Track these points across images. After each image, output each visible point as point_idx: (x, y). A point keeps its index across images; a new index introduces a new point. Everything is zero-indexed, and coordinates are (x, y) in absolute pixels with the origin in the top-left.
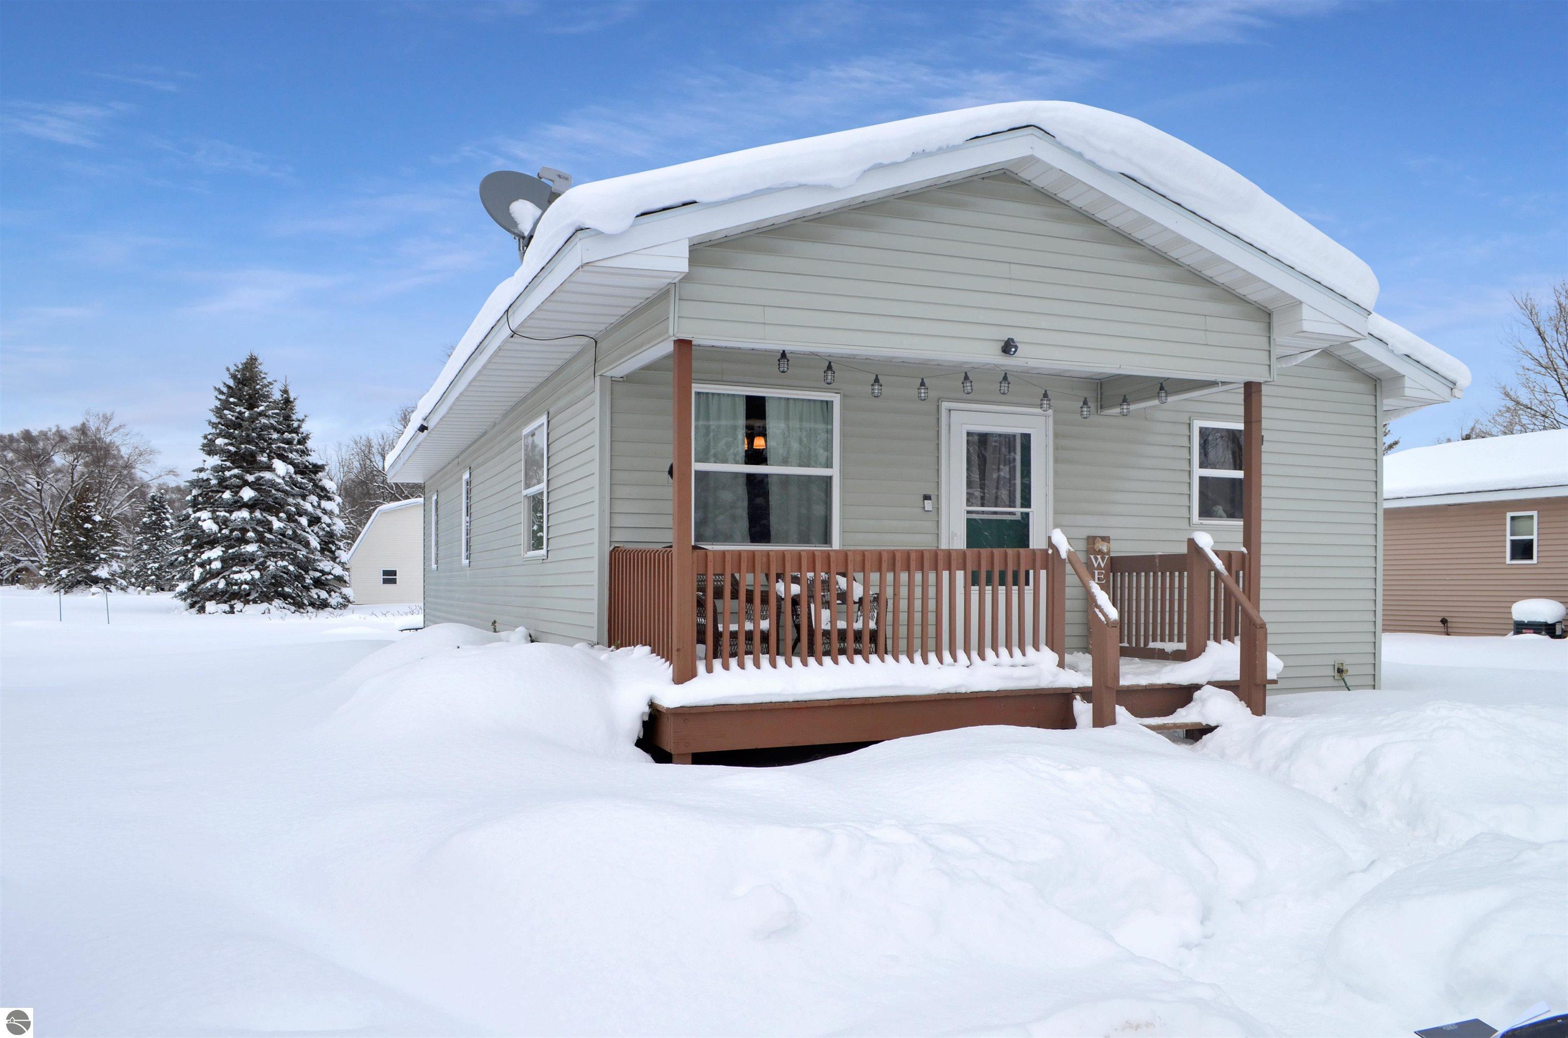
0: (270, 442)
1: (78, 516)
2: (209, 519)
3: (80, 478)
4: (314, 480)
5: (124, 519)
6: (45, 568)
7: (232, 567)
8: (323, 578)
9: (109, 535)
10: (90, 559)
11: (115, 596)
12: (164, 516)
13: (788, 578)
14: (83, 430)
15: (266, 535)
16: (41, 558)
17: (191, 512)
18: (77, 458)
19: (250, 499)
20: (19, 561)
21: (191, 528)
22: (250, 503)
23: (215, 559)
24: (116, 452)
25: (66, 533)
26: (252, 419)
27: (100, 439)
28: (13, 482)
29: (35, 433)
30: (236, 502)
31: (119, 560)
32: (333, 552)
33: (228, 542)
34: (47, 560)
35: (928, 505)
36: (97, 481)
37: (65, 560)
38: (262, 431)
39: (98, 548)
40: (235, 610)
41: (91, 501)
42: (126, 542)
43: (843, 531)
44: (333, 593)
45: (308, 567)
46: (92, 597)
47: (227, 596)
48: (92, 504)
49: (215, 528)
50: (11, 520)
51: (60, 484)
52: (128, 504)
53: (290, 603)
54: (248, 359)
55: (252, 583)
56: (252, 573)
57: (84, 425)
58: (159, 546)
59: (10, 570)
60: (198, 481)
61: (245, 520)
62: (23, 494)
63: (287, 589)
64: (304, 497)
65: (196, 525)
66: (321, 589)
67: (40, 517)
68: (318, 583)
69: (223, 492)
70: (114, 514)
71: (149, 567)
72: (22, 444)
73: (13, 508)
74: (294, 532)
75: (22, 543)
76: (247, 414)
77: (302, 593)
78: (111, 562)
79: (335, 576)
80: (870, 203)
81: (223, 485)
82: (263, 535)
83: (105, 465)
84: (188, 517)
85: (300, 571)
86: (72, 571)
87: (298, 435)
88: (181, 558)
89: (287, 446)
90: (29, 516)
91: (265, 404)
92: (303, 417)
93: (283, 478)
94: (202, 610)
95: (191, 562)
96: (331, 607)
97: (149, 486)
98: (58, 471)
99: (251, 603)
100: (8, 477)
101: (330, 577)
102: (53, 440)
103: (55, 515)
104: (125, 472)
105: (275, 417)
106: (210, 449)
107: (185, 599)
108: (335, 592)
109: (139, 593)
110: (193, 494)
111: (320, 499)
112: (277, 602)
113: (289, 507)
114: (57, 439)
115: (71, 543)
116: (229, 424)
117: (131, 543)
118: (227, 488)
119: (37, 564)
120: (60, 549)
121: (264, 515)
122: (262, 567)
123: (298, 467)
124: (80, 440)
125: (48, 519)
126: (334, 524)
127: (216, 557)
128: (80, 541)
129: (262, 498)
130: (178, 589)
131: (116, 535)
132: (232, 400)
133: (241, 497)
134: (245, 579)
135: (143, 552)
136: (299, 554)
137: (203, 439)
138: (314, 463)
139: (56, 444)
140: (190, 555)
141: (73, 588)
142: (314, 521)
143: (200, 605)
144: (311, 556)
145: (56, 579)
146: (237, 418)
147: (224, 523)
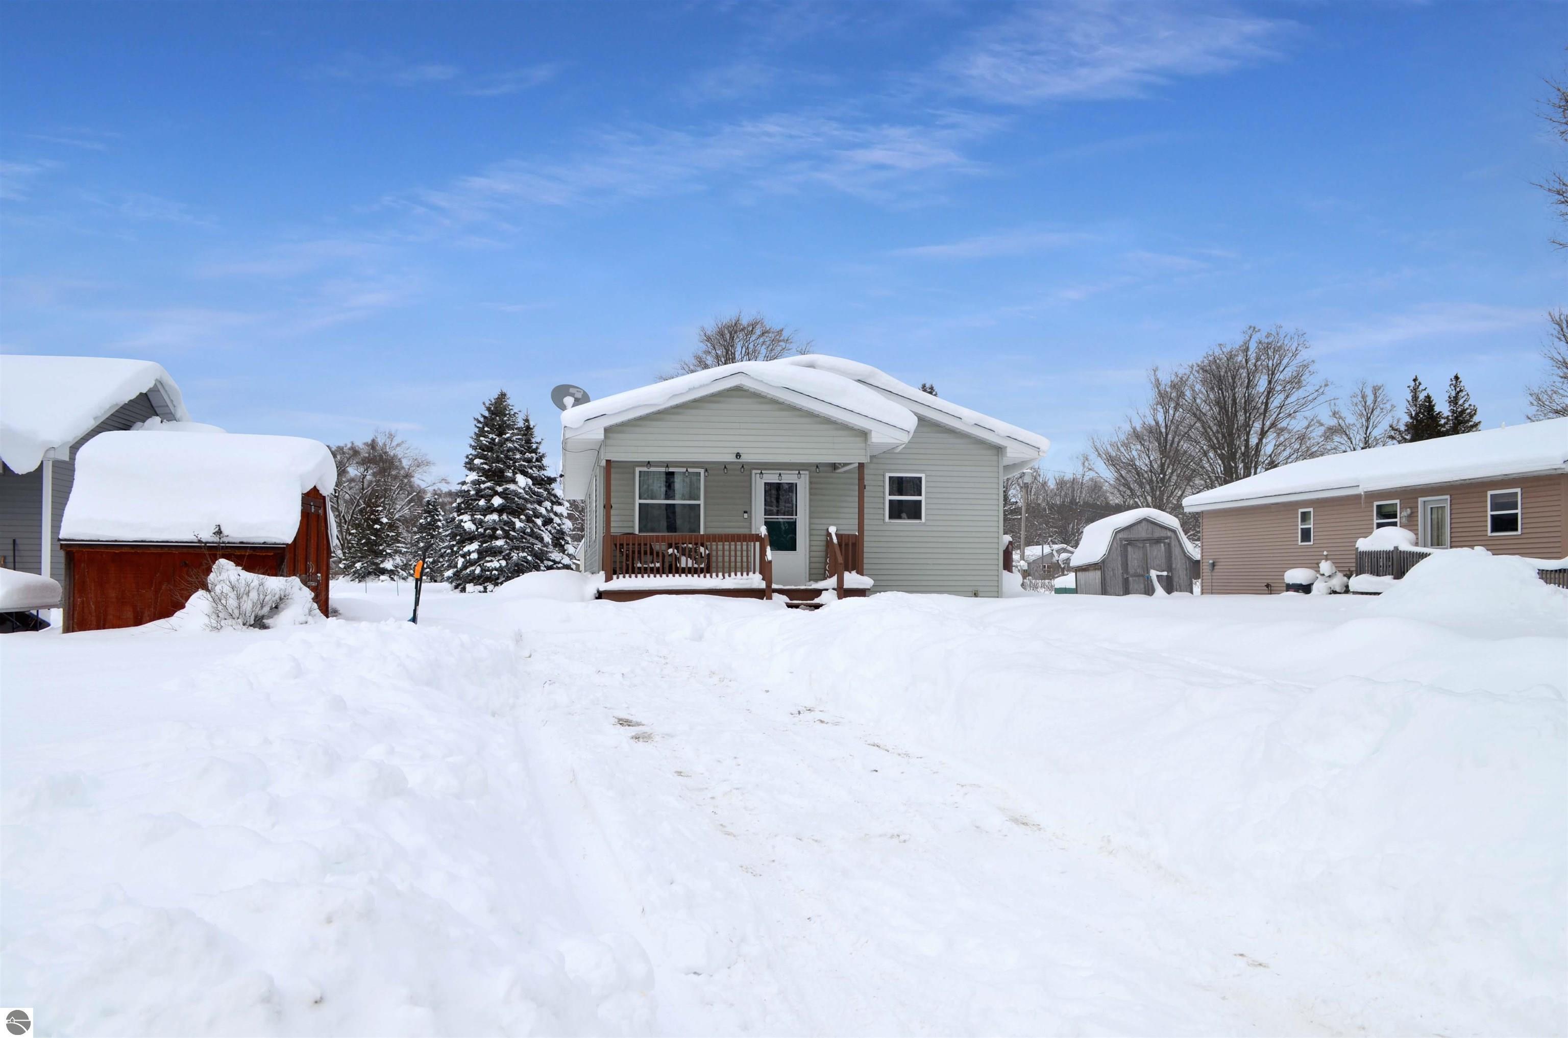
0: (515, 461)
1: (369, 518)
2: (469, 521)
3: (369, 486)
4: (548, 489)
5: (405, 521)
7: (486, 557)
9: (394, 534)
10: (378, 554)
11: (397, 584)
12: (437, 518)
14: (373, 445)
15: (511, 532)
16: (339, 553)
17: (456, 516)
18: (367, 469)
19: (499, 505)
21: (456, 528)
22: (499, 508)
23: (473, 552)
24: (398, 464)
25: (359, 533)
26: (501, 444)
27: (386, 452)
30: (489, 507)
31: (401, 555)
32: (563, 546)
33: (483, 538)
34: (346, 555)
35: (746, 516)
36: (383, 488)
37: (359, 555)
38: (509, 452)
39: (385, 545)
40: (488, 590)
41: (379, 506)
42: (405, 539)
43: (705, 528)
46: (381, 583)
47: (482, 579)
48: (380, 509)
49: (473, 527)
51: (353, 491)
52: (407, 508)
54: (499, 395)
55: (500, 569)
56: (500, 562)
57: (373, 441)
60: (461, 491)
61: (495, 521)
64: (540, 503)
65: (459, 526)
69: (479, 500)
70: (397, 516)
74: (532, 530)
76: (497, 440)
78: (395, 556)
79: (564, 565)
81: (479, 494)
82: (509, 532)
83: (389, 475)
84: (453, 519)
86: (364, 563)
87: (536, 455)
88: (449, 551)
89: (526, 464)
91: (511, 432)
92: (541, 441)
93: (524, 489)
94: (463, 590)
95: (456, 554)
97: (425, 492)
98: (352, 480)
99: (499, 584)
102: (348, 453)
103: (348, 518)
104: (406, 481)
105: (518, 442)
106: (470, 466)
107: (451, 583)
110: (457, 502)
111: (552, 505)
113: (528, 511)
114: (351, 452)
115: (364, 541)
116: (483, 448)
117: (410, 541)
118: (482, 497)
120: (355, 545)
121: (510, 517)
122: (507, 558)
123: (536, 479)
124: (369, 453)
125: (343, 521)
126: (563, 524)
127: (474, 550)
128: (371, 539)
129: (508, 504)
130: (446, 576)
131: (398, 534)
132: (486, 429)
133: (492, 504)
134: (495, 567)
135: (420, 548)
136: (536, 548)
137: (465, 458)
138: (549, 476)
139: (350, 458)
140: (455, 549)
141: (365, 577)
142: (548, 521)
143: (462, 586)
144: (545, 549)
145: (352, 571)
146: (490, 443)
147: (480, 524)
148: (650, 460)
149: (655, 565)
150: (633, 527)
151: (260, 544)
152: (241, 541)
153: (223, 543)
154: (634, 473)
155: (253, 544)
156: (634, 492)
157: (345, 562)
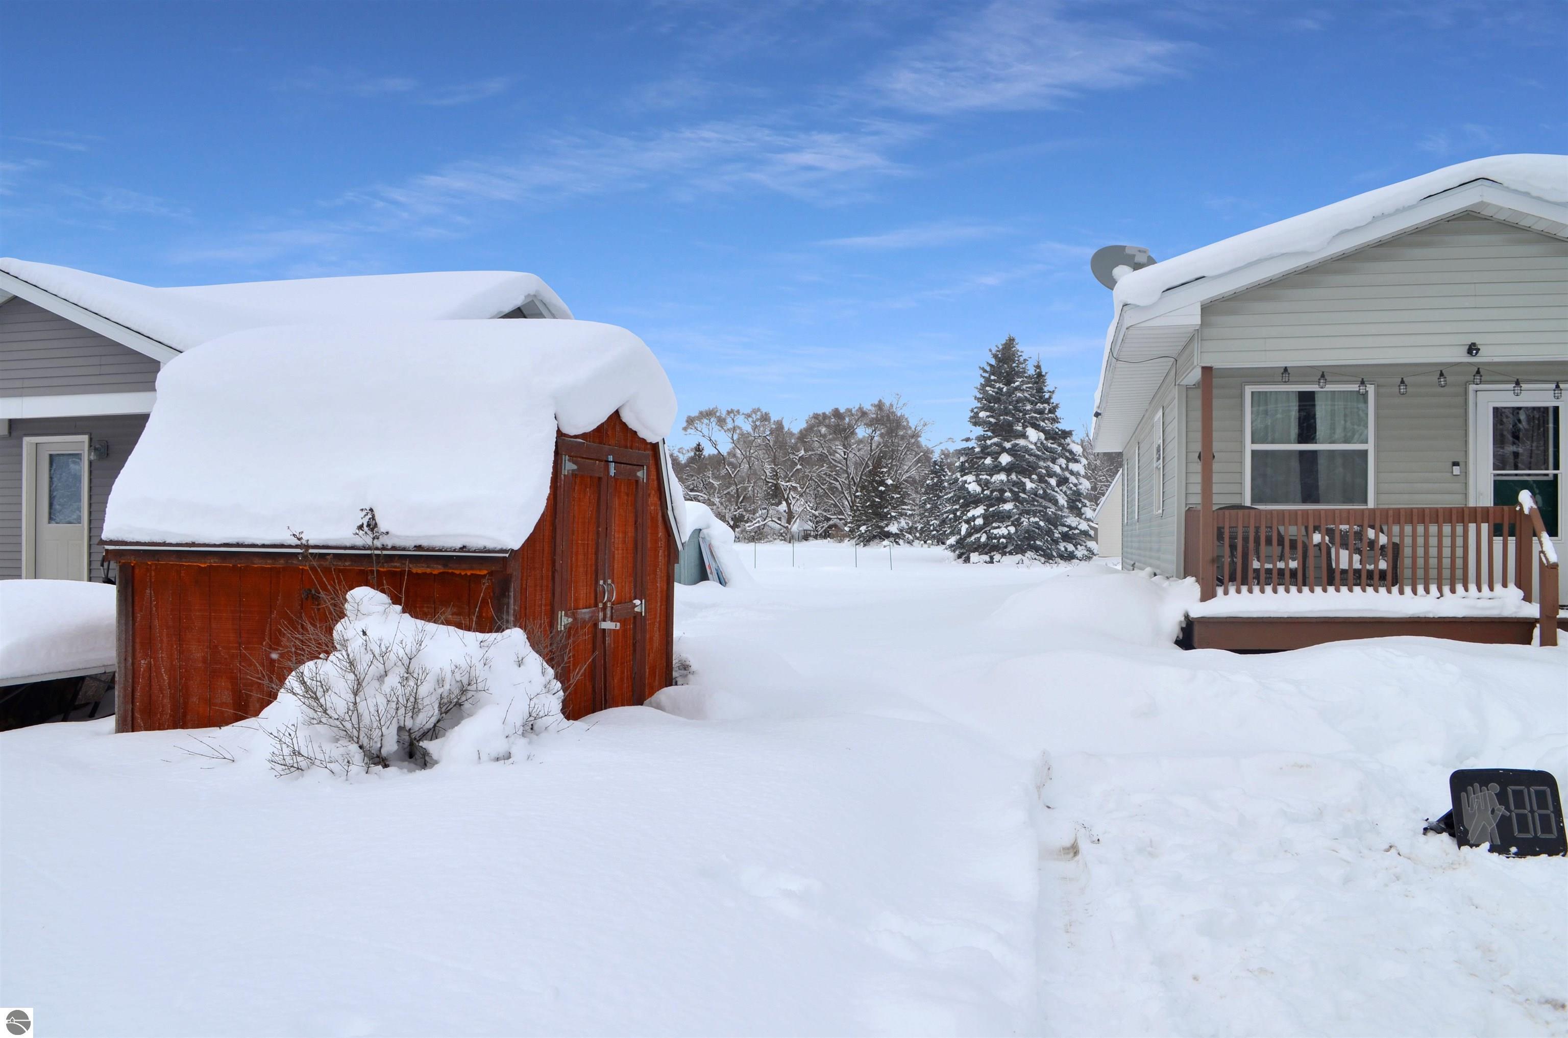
0: (1025, 412)
1: (874, 480)
2: (974, 481)
3: (878, 447)
4: (1063, 444)
5: (912, 482)
6: (849, 525)
7: (992, 523)
8: (1070, 532)
9: (898, 496)
10: (884, 517)
11: (902, 549)
12: (944, 478)
13: (1323, 530)
14: (880, 406)
15: (1020, 494)
16: (847, 516)
17: (959, 477)
18: (875, 430)
19: (1007, 464)
20: (829, 519)
21: (959, 490)
22: (1007, 467)
23: (978, 517)
24: (905, 424)
25: (865, 495)
26: (1010, 393)
27: (893, 412)
28: (826, 452)
29: (842, 410)
30: (996, 466)
31: (907, 518)
32: (1080, 509)
33: (989, 501)
34: (851, 518)
35: (1456, 470)
36: (890, 449)
37: (864, 518)
38: (1018, 403)
39: (890, 507)
40: (994, 561)
41: (885, 467)
42: (911, 501)
43: (1378, 493)
44: (1079, 546)
45: (1057, 523)
46: (881, 549)
47: (988, 548)
48: (885, 470)
49: (978, 489)
50: (824, 484)
51: (862, 452)
52: (914, 469)
53: (1041, 555)
54: (1007, 340)
55: (1009, 537)
56: (1009, 528)
57: (880, 401)
58: (940, 505)
59: (823, 527)
60: (964, 449)
61: (1003, 482)
62: (833, 462)
63: (1038, 543)
64: (1054, 461)
65: (963, 488)
66: (1068, 542)
67: (846, 482)
68: (1066, 537)
69: (985, 458)
70: (903, 477)
71: (931, 523)
72: (833, 420)
73: (825, 474)
74: (1045, 491)
75: (832, 504)
76: (1005, 390)
77: (1051, 546)
78: (900, 519)
79: (1081, 531)
80: (1348, 255)
81: (985, 452)
82: (1018, 494)
83: (896, 435)
84: (956, 480)
85: (1050, 526)
86: (869, 527)
87: (1049, 405)
89: (1038, 416)
90: (838, 481)
91: (1020, 380)
92: (1054, 389)
93: (1035, 444)
94: (967, 560)
95: (959, 519)
96: (1078, 559)
97: (932, 452)
98: (860, 441)
99: (1008, 554)
100: (822, 449)
101: (1077, 532)
102: (857, 415)
103: (857, 480)
104: (913, 441)
105: (1028, 391)
106: (975, 421)
107: (954, 551)
108: (1081, 545)
109: (922, 546)
110: (961, 461)
111: (1068, 462)
112: (1029, 554)
113: (1040, 470)
114: (860, 415)
115: (868, 503)
116: (990, 399)
117: (918, 502)
118: (988, 454)
119: (843, 521)
120: (860, 508)
121: (1019, 477)
122: (1017, 524)
123: (1049, 433)
124: (877, 414)
125: (852, 483)
126: (1080, 484)
127: (979, 514)
128: (875, 501)
129: (1017, 463)
130: (949, 542)
131: (905, 495)
132: (993, 377)
133: (1000, 462)
134: (1003, 534)
135: (926, 510)
136: (1049, 511)
137: (970, 412)
138: (1063, 429)
139: (858, 419)
140: (958, 513)
141: (870, 541)
142: (1062, 481)
143: (966, 556)
144: (1060, 513)
145: (857, 534)
146: (997, 393)
147: (985, 485)
148: (1288, 364)
149: (1287, 564)
150: (1241, 494)
151: (455, 551)
152: (418, 543)
153: (384, 548)
154: (1241, 396)
155: (440, 550)
156: (1242, 431)
157: (850, 525)
